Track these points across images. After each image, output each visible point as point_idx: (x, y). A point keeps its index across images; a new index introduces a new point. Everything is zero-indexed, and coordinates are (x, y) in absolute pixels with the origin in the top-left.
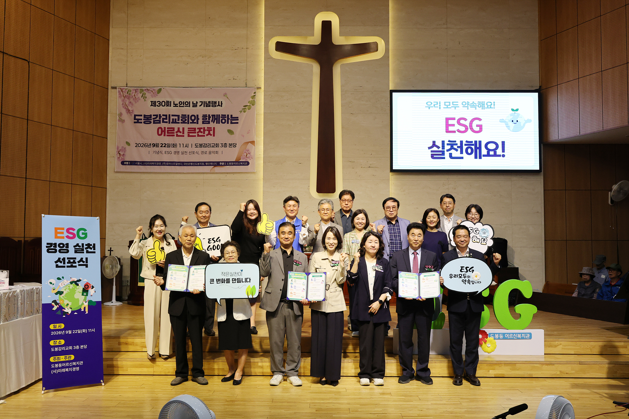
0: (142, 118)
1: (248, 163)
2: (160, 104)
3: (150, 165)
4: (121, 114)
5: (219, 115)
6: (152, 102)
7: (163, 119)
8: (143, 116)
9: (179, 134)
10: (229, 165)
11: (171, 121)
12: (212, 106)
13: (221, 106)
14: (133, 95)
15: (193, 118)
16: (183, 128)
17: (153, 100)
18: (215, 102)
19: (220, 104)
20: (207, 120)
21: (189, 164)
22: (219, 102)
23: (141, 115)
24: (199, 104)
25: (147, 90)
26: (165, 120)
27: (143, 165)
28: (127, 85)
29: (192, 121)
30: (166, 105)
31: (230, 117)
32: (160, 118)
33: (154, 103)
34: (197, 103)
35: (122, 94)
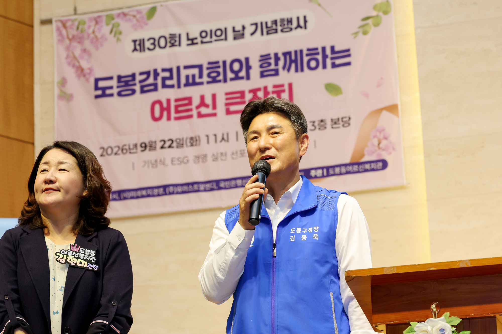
0: (114, 83)
1: (385, 164)
2: (155, 43)
3: (138, 197)
4: (63, 82)
5: (301, 51)
6: (135, 41)
7: (164, 79)
8: (115, 79)
9: (204, 110)
10: (334, 175)
11: (183, 81)
12: (282, 31)
13: (306, 28)
14: (90, 31)
15: (236, 66)
16: (214, 97)
17: (138, 36)
18: (290, 21)
19: (302, 23)
20: (273, 67)
21: (233, 183)
22: (298, 18)
23: (111, 78)
24: (250, 29)
25: (122, 16)
26: (168, 82)
27: (120, 199)
28: (75, 10)
29: (233, 76)
30: (169, 44)
31: (328, 52)
32: (155, 79)
33: (140, 45)
34: (244, 28)
35: (64, 32)
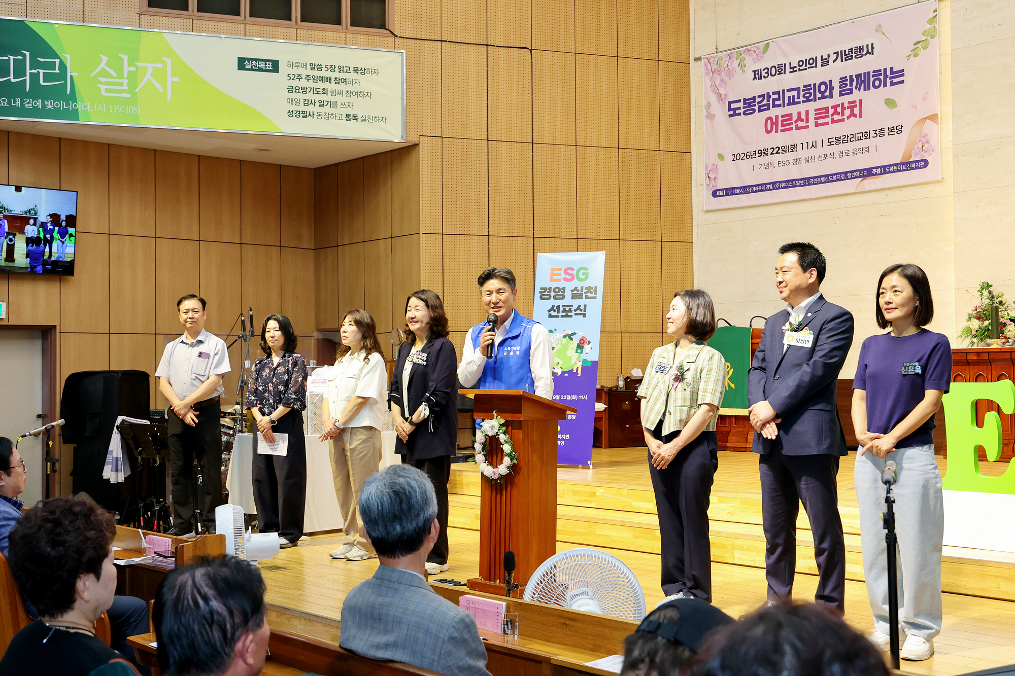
0: (741, 105)
1: (926, 163)
2: (769, 72)
3: (756, 192)
4: (709, 105)
5: (869, 73)
6: (754, 71)
7: (774, 100)
8: (742, 101)
9: (800, 124)
10: (890, 172)
11: (786, 102)
13: (873, 54)
14: (726, 66)
15: (823, 88)
16: (807, 112)
17: (756, 67)
18: (862, 48)
19: (870, 51)
20: (848, 87)
21: (819, 180)
22: (867, 45)
23: (739, 101)
24: (833, 58)
25: (746, 51)
26: (777, 103)
27: (745, 193)
28: (717, 49)
29: (820, 95)
30: (778, 73)
31: (888, 73)
32: (768, 100)
33: (758, 74)
34: (829, 56)
35: (709, 67)
